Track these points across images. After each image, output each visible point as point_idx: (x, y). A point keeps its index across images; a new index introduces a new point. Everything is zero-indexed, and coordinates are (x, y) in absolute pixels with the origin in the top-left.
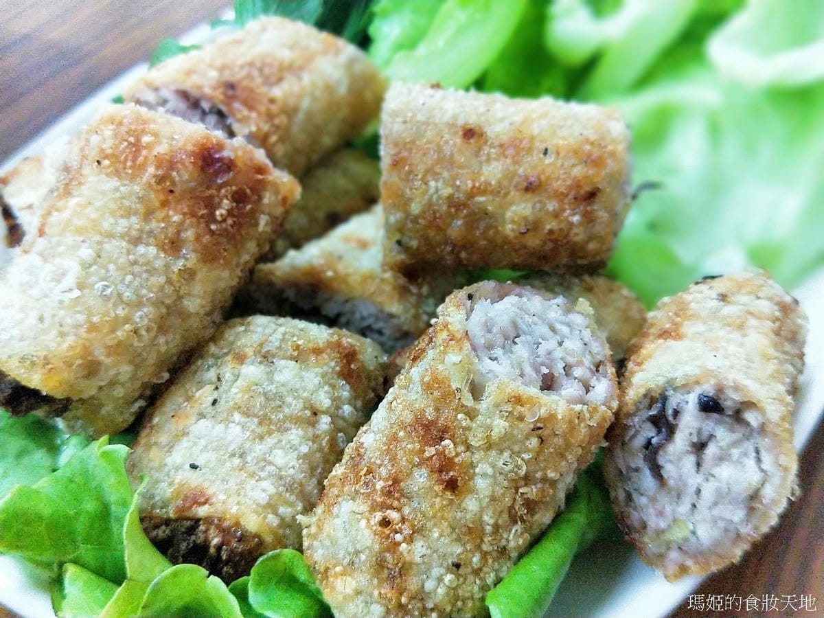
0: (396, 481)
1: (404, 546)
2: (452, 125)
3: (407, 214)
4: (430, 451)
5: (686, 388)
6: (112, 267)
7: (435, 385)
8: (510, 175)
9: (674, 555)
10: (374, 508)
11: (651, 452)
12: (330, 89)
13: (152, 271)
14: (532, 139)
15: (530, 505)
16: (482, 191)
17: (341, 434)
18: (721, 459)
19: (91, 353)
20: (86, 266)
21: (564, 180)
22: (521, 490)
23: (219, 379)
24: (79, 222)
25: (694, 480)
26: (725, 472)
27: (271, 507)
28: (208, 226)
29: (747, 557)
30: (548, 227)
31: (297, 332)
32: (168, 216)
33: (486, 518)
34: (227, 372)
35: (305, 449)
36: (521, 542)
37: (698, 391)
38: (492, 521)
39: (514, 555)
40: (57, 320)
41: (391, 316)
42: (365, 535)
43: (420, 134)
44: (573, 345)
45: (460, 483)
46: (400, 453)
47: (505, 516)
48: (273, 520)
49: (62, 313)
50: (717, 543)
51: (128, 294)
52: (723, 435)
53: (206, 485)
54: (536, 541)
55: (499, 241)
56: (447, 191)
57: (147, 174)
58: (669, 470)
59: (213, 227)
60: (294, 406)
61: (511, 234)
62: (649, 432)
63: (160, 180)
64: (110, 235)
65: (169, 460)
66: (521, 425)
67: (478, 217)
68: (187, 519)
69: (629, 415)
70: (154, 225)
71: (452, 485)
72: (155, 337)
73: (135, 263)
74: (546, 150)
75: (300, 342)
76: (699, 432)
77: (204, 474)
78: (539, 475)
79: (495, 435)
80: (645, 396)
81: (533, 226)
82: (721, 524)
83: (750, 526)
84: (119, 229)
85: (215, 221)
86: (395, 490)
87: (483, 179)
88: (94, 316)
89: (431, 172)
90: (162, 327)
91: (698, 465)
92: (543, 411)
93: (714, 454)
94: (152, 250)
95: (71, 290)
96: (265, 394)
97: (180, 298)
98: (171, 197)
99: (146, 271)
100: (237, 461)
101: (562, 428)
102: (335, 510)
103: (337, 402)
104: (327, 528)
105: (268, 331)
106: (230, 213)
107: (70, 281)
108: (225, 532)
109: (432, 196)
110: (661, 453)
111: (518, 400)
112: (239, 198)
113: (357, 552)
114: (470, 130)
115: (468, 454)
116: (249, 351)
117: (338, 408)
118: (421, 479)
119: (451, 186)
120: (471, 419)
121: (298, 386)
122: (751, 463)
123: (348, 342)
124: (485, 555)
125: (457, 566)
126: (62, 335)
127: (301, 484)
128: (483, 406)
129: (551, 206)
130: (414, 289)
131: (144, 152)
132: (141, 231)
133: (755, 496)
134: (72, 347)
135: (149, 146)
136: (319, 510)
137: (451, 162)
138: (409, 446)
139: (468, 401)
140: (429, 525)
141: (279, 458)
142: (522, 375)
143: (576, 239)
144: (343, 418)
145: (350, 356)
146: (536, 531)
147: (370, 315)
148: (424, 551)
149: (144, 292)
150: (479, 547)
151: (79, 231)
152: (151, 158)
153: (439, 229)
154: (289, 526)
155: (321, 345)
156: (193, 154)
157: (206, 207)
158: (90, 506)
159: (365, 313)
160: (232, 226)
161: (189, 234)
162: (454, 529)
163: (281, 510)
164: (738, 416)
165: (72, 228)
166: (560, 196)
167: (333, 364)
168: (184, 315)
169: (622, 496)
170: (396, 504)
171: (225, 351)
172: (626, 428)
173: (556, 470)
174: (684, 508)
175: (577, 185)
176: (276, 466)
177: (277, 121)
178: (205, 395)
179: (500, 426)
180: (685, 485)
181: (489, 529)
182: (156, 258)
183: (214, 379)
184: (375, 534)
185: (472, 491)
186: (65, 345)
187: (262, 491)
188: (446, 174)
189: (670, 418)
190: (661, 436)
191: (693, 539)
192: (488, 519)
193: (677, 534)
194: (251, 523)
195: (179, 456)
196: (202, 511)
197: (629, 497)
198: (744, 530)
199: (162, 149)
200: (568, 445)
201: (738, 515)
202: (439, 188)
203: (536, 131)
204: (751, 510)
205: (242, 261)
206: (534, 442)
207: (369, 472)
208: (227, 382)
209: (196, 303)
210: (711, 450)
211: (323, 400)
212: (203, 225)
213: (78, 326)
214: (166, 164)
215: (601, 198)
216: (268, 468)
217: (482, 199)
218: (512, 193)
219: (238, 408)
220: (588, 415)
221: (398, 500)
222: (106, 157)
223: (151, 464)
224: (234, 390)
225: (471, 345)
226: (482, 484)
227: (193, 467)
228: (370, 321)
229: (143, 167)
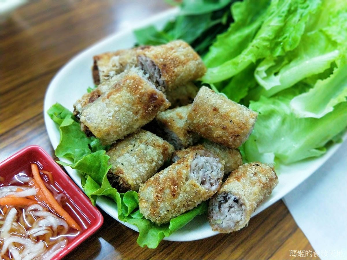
0: (163, 189)
1: (159, 203)
2: (212, 105)
3: (192, 122)
4: (172, 187)
5: (233, 195)
6: (121, 114)
7: (179, 173)
8: (220, 124)
9: (216, 226)
10: (156, 192)
11: (220, 204)
12: (190, 71)
13: (129, 118)
14: (229, 116)
15: (188, 205)
16: (212, 124)
17: (157, 167)
18: (234, 212)
19: (109, 132)
20: (115, 112)
21: (232, 130)
22: (188, 202)
23: (135, 145)
24: (117, 100)
25: (227, 213)
26: (233, 215)
27: (135, 180)
28: (146, 111)
29: (231, 233)
30: (224, 139)
31: (156, 140)
32: (138, 106)
33: (178, 204)
34: (137, 143)
35: (147, 169)
36: (183, 211)
37: (235, 197)
38: (179, 205)
39: (181, 213)
40: (105, 122)
41: (180, 140)
42: (152, 197)
43: (203, 105)
44: (214, 173)
45: (175, 196)
46: (166, 184)
47: (182, 206)
48: (135, 183)
49: (107, 121)
50: (226, 228)
51: (122, 121)
52: (236, 207)
53: (124, 169)
54: (187, 212)
55: (212, 136)
56: (203, 121)
57: (137, 96)
58: (222, 209)
59: (147, 112)
60: (149, 158)
61: (214, 136)
62: (222, 199)
63: (139, 98)
64: (123, 106)
65: (117, 160)
66: (193, 190)
67: (208, 129)
68: (117, 175)
69: (219, 194)
70: (134, 107)
71: (174, 195)
72: (124, 131)
73: (127, 114)
74: (231, 121)
75: (156, 143)
76: (232, 205)
77: (124, 167)
78: (193, 200)
79: (187, 190)
80: (224, 192)
81: (221, 137)
82: (228, 224)
83: (234, 228)
84: (126, 106)
85: (148, 111)
86: (162, 191)
87: (213, 122)
88: (113, 124)
89: (202, 115)
90: (127, 129)
91: (229, 211)
92: (199, 189)
93: (233, 210)
94: (131, 113)
95: (110, 117)
96: (143, 153)
97: (133, 124)
98: (140, 102)
99: (128, 117)
100: (132, 167)
101: (201, 194)
102: (149, 188)
103: (158, 159)
104: (145, 190)
105: (150, 137)
106: (152, 109)
107: (111, 114)
108: (124, 182)
109: (200, 121)
110: (222, 205)
111: (194, 185)
112: (155, 107)
113: (149, 199)
114: (215, 109)
115: (180, 191)
116: (144, 141)
117: (158, 161)
118: (168, 191)
119: (205, 121)
120: (183, 184)
121: (151, 154)
122: (240, 216)
123: (167, 146)
124: (175, 211)
125: (168, 211)
126: (105, 126)
127: (144, 177)
128: (187, 183)
129: (227, 134)
130: (188, 135)
131: (138, 90)
132: (131, 108)
133: (238, 222)
134: (106, 129)
135: (140, 89)
136: (145, 184)
137: (207, 115)
138: (169, 183)
139: (184, 181)
140: (166, 201)
141: (141, 169)
142: (198, 180)
143: (229, 144)
144: (159, 164)
145: (166, 149)
146: (188, 210)
147: (175, 137)
148: (163, 205)
149: (126, 122)
150: (174, 209)
151: (117, 102)
152: (139, 93)
153: (199, 128)
154: (138, 185)
155: (160, 145)
156: (148, 94)
157: (147, 107)
158: (97, 164)
159: (174, 136)
160: (151, 112)
161: (141, 112)
162: (170, 204)
163: (137, 181)
164: (241, 205)
165: (115, 101)
166: (230, 133)
167: (161, 150)
168: (132, 128)
169: (211, 208)
170: (161, 193)
171: (138, 138)
172: (217, 196)
173: (196, 201)
174: (222, 218)
175: (235, 132)
176: (139, 171)
177: (172, 78)
178: (130, 147)
179: (188, 189)
180: (224, 213)
181: (178, 206)
182: (131, 115)
183: (134, 144)
184: (154, 198)
185: (177, 198)
186: (105, 129)
187: (135, 175)
188: (205, 117)
189: (227, 199)
190: (224, 201)
191: (221, 225)
192: (178, 205)
193: (218, 222)
194: (130, 182)
195: (120, 160)
196: (121, 175)
197: (212, 210)
198: (232, 228)
199: (142, 91)
200: (201, 197)
201: (232, 224)
202: (202, 120)
203: (231, 115)
204: (236, 225)
205: (150, 120)
206: (194, 194)
207: (158, 184)
208: (136, 146)
209: (136, 127)
210: (232, 210)
211: (156, 159)
212: (145, 111)
213: (109, 125)
214: (142, 95)
215: (239, 137)
216: (138, 171)
217: (211, 126)
218: (219, 128)
219: (136, 154)
220: (208, 193)
221: (162, 193)
222: (129, 87)
223: (113, 159)
224: (137, 150)
225: (190, 169)
226: (180, 198)
227: (122, 164)
228: (175, 138)
229: (136, 94)
